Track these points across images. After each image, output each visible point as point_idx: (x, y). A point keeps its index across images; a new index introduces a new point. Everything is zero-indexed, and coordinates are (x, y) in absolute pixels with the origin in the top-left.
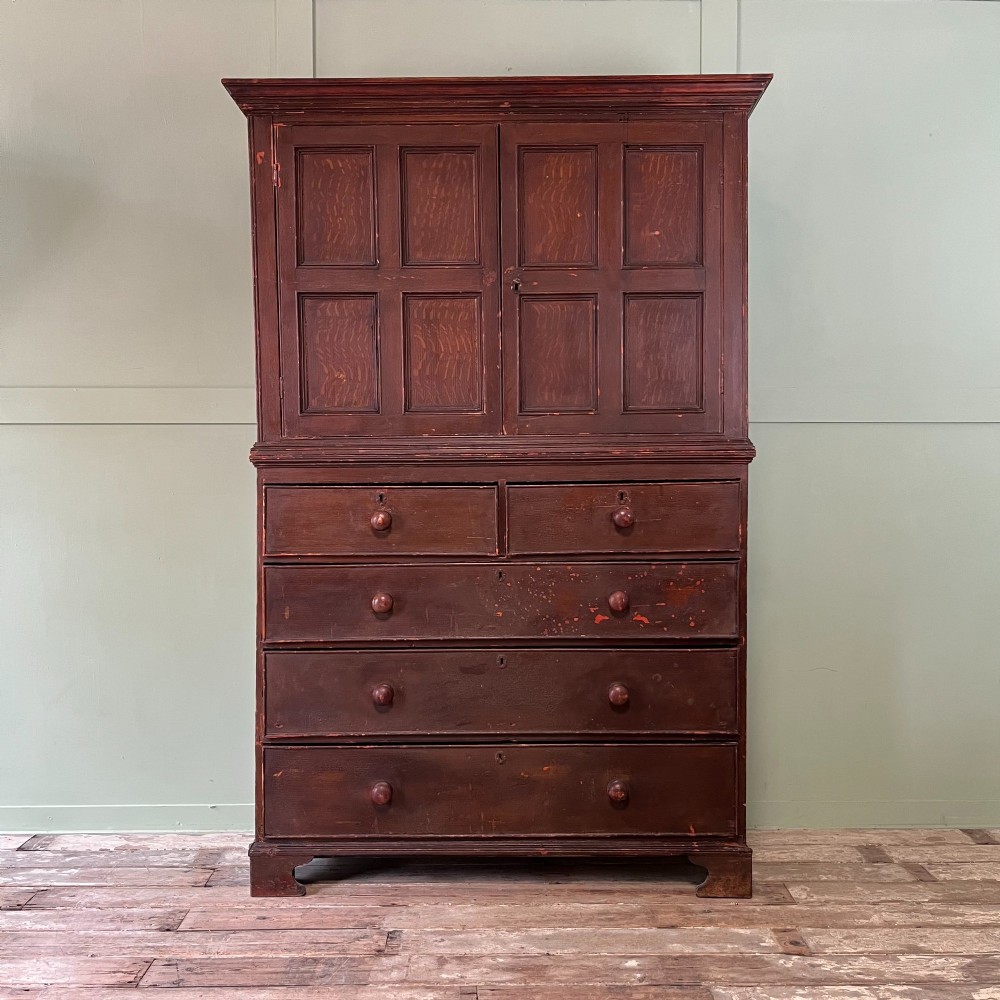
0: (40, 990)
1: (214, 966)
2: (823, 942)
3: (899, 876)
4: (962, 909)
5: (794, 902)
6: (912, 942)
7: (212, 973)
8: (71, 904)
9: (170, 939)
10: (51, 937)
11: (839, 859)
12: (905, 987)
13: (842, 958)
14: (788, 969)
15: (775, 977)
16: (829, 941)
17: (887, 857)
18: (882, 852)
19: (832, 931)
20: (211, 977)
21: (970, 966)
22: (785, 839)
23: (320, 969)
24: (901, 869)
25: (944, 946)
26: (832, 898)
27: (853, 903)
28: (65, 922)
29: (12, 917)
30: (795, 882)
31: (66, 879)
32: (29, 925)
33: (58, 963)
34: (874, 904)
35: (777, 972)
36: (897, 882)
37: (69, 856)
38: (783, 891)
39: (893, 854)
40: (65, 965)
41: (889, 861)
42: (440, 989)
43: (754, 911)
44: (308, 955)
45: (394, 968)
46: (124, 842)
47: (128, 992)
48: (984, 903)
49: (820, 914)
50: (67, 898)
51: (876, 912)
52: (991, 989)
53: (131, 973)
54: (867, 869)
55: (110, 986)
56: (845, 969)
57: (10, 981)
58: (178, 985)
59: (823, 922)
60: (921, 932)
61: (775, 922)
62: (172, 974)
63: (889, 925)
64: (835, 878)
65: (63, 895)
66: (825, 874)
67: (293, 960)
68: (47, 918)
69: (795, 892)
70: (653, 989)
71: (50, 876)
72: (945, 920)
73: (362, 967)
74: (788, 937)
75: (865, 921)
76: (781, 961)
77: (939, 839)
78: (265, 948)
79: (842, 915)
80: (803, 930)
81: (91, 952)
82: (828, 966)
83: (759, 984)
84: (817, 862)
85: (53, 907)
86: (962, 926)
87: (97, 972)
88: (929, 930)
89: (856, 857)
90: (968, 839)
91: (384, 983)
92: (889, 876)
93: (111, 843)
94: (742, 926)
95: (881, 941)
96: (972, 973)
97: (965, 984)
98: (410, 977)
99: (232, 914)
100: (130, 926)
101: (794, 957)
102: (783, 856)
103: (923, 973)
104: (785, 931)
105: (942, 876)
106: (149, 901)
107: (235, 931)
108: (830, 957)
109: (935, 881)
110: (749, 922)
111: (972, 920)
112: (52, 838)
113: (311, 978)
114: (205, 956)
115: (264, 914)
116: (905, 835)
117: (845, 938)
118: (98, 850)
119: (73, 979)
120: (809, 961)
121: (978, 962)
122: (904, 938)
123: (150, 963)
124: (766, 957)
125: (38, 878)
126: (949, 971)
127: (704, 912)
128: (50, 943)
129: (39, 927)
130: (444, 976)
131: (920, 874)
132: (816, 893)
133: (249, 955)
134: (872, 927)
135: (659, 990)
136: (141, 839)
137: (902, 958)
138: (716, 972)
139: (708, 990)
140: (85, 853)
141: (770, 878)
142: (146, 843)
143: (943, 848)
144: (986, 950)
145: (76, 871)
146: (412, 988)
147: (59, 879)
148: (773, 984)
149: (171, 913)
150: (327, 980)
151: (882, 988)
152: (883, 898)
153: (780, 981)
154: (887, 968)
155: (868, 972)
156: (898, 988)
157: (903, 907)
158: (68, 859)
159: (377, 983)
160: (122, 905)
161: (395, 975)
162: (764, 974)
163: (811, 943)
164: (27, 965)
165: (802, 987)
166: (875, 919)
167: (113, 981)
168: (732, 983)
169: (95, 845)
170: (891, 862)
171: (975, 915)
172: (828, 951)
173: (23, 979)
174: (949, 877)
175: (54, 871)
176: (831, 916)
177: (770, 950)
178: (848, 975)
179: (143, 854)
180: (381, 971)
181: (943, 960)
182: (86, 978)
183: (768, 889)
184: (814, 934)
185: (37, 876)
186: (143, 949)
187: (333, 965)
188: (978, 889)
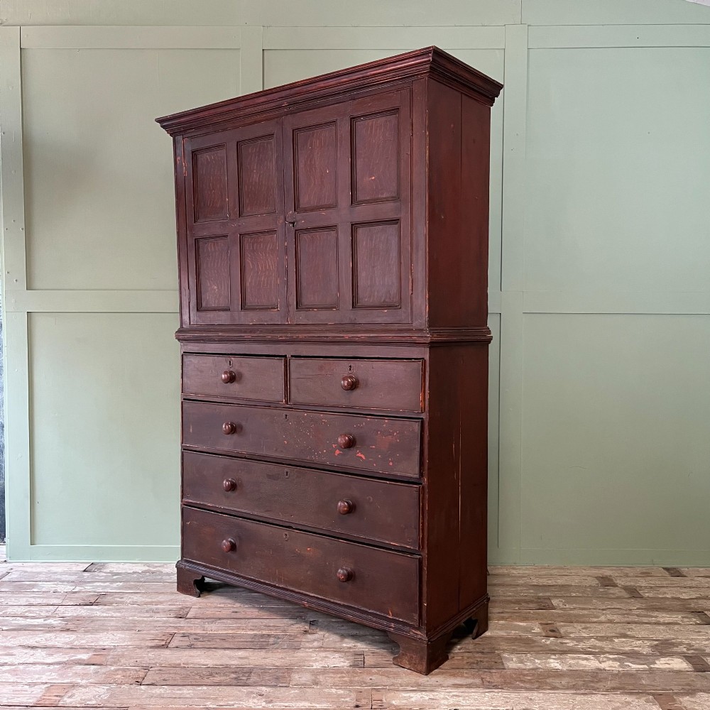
0: (112, 649)
1: (210, 638)
2: (569, 630)
3: (620, 594)
4: (656, 614)
5: (554, 608)
6: (623, 631)
7: (209, 641)
8: (122, 603)
9: (182, 623)
10: (113, 620)
11: (584, 584)
12: (616, 656)
13: (580, 639)
14: (547, 645)
15: (540, 649)
16: (573, 630)
17: (614, 583)
18: (612, 580)
19: (575, 625)
20: (209, 643)
21: (656, 645)
22: (552, 572)
23: (271, 640)
24: (623, 590)
25: (643, 634)
26: (577, 606)
27: (590, 609)
28: (119, 612)
29: (88, 609)
30: (556, 597)
31: (115, 588)
32: (99, 614)
33: (119, 635)
34: (603, 610)
35: (541, 646)
36: (618, 598)
37: (116, 575)
38: (548, 601)
39: (618, 582)
40: (123, 636)
41: (615, 585)
42: (343, 652)
43: (529, 613)
44: (264, 632)
45: (315, 640)
46: (147, 568)
47: (163, 650)
48: (671, 610)
49: (569, 615)
50: (118, 599)
51: (603, 614)
52: (667, 658)
53: (163, 640)
54: (601, 590)
55: (151, 647)
56: (581, 646)
57: (93, 644)
58: (191, 647)
59: (570, 620)
60: (629, 626)
61: (542, 619)
62: (186, 642)
63: (611, 622)
64: (581, 595)
65: (116, 597)
66: (574, 592)
67: (255, 635)
68: (109, 610)
69: (555, 602)
70: (467, 654)
71: (106, 586)
72: (645, 620)
73: (296, 639)
74: (549, 627)
75: (595, 620)
76: (543, 641)
77: (648, 573)
78: (238, 628)
79: (584, 616)
80: (558, 624)
81: (138, 629)
82: (571, 644)
83: (529, 652)
84: (572, 586)
85: (111, 604)
86: (655, 623)
87: (143, 639)
88: (634, 625)
89: (595, 582)
90: (666, 574)
91: (310, 648)
92: (613, 594)
93: (140, 568)
94: (521, 621)
95: (604, 630)
96: (657, 649)
97: (653, 655)
98: (325, 645)
99: (217, 610)
100: (158, 615)
101: (551, 639)
102: (550, 582)
103: (627, 649)
104: (547, 624)
105: (647, 594)
106: (167, 602)
107: (220, 619)
108: (573, 639)
109: (642, 597)
110: (525, 619)
111: (662, 620)
112: (103, 565)
113: (267, 645)
114: (205, 632)
115: (235, 610)
116: (627, 570)
117: (583, 629)
118: (132, 572)
119: (129, 643)
120: (560, 641)
121: (662, 644)
122: (619, 629)
123: (173, 635)
124: (535, 638)
125: (100, 587)
126: (644, 648)
127: (499, 613)
128: (112, 624)
129: (105, 615)
130: (344, 645)
131: (634, 593)
132: (568, 603)
133: (230, 632)
134: (601, 622)
135: (470, 655)
136: (157, 567)
137: (616, 640)
138: (504, 646)
139: (499, 655)
140: (124, 573)
141: (541, 594)
142: (160, 569)
143: (650, 578)
144: (668, 636)
145: (121, 584)
146: (326, 651)
147: (112, 588)
148: (537, 652)
149: (181, 608)
150: (276, 646)
151: (602, 656)
152: (609, 607)
153: (541, 651)
154: (606, 645)
155: (595, 647)
156: (611, 656)
157: (621, 612)
158: (115, 577)
159: (306, 648)
160: (151, 603)
161: (316, 644)
162: (532, 647)
163: (562, 631)
164: (102, 635)
165: (555, 654)
166: (603, 618)
167: (153, 644)
168: (513, 652)
169: (130, 569)
170: (617, 586)
171: (665, 617)
172: (572, 635)
173: (101, 643)
174: (651, 595)
175: (108, 584)
176: (576, 616)
177: (537, 634)
178: (582, 649)
179: (159, 575)
180: (308, 642)
181: (641, 642)
182: (138, 643)
183: (539, 600)
184: (565, 626)
185: (98, 586)
186: (167, 627)
187: (279, 638)
188: (668, 603)
